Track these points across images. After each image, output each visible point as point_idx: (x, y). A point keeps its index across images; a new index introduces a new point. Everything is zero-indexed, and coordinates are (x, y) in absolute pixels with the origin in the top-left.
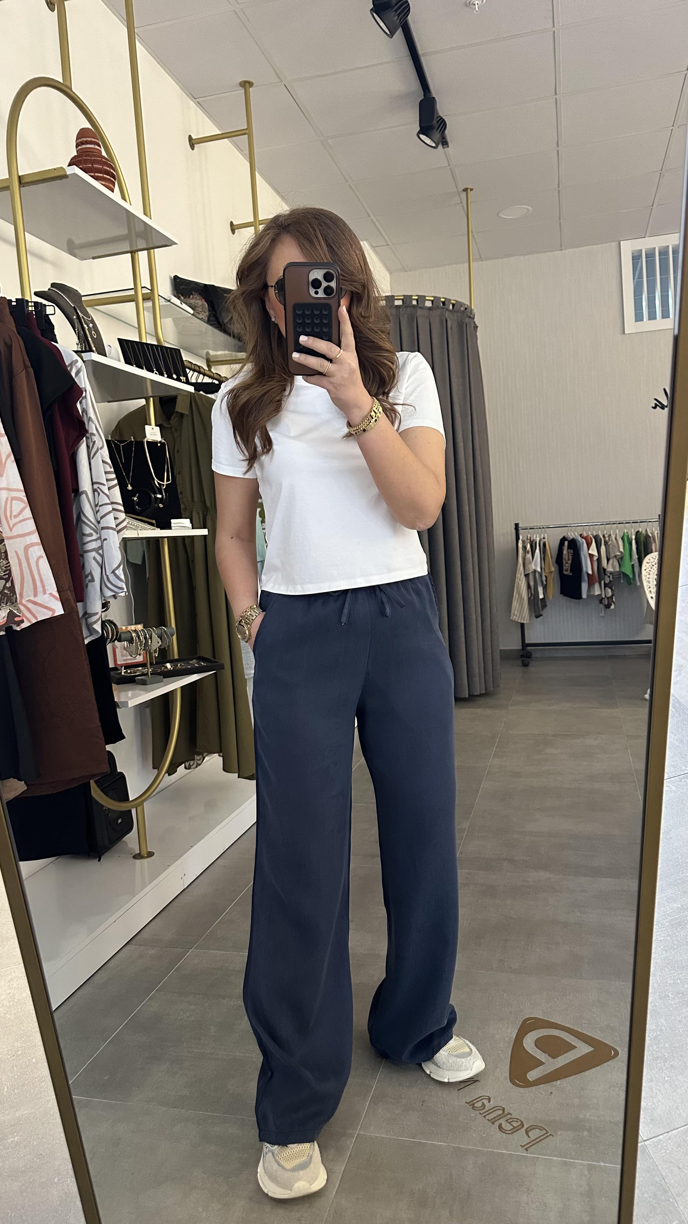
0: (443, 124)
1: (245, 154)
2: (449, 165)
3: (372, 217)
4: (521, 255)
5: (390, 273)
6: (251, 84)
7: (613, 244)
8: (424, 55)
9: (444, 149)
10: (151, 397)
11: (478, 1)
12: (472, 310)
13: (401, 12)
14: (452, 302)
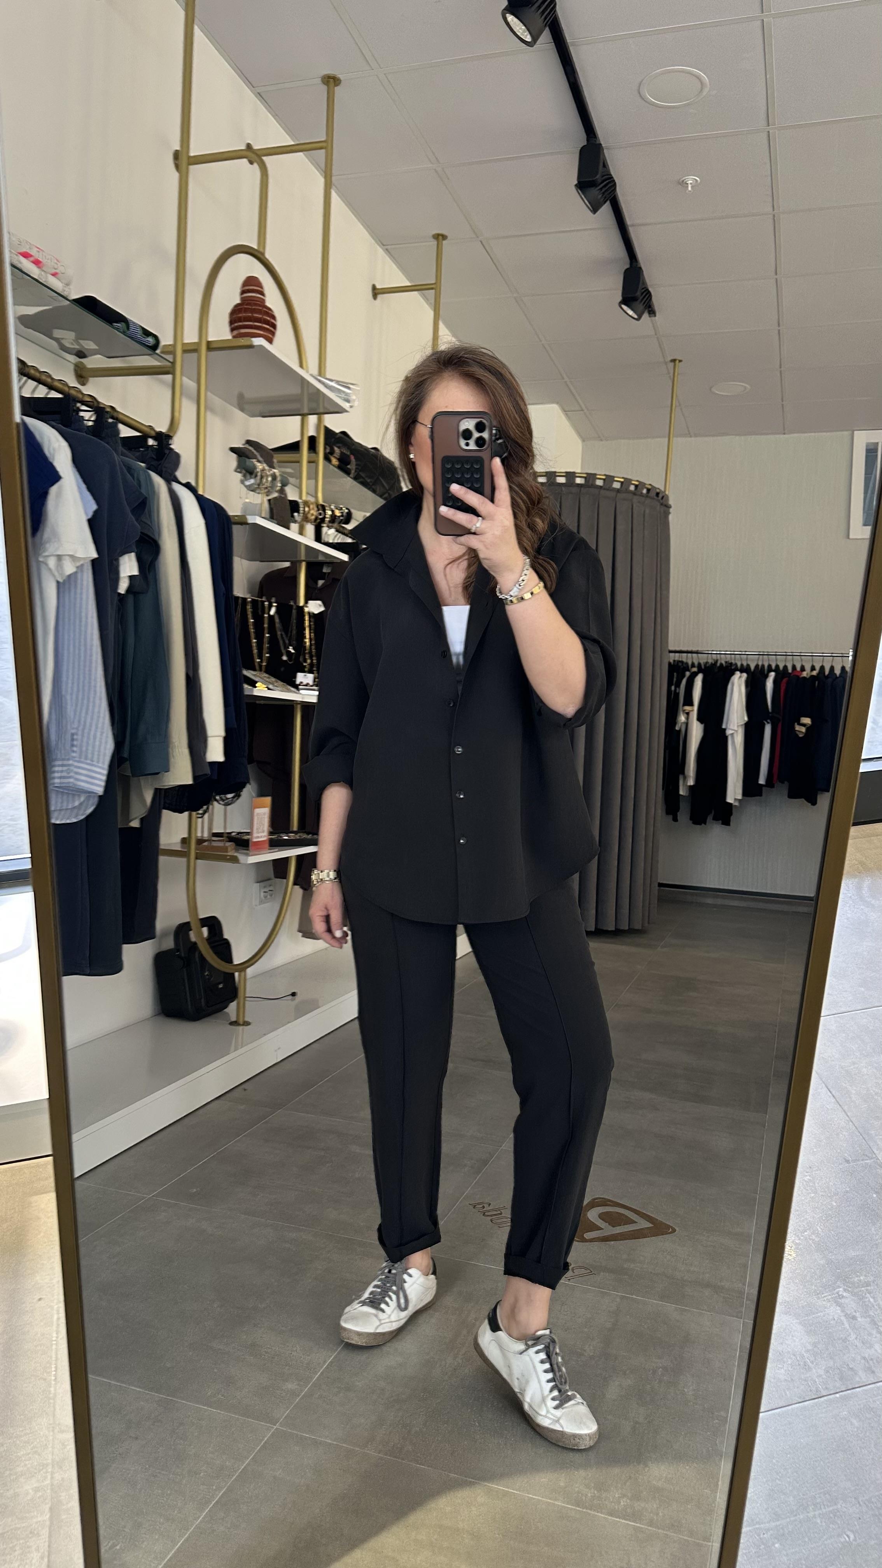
0: (648, 296)
1: (430, 305)
2: (656, 334)
3: (566, 379)
4: (736, 435)
5: (583, 441)
6: (444, 237)
7: (846, 433)
8: (633, 225)
9: (649, 318)
10: (304, 561)
11: (691, 182)
12: (667, 496)
13: (606, 191)
14: (647, 486)
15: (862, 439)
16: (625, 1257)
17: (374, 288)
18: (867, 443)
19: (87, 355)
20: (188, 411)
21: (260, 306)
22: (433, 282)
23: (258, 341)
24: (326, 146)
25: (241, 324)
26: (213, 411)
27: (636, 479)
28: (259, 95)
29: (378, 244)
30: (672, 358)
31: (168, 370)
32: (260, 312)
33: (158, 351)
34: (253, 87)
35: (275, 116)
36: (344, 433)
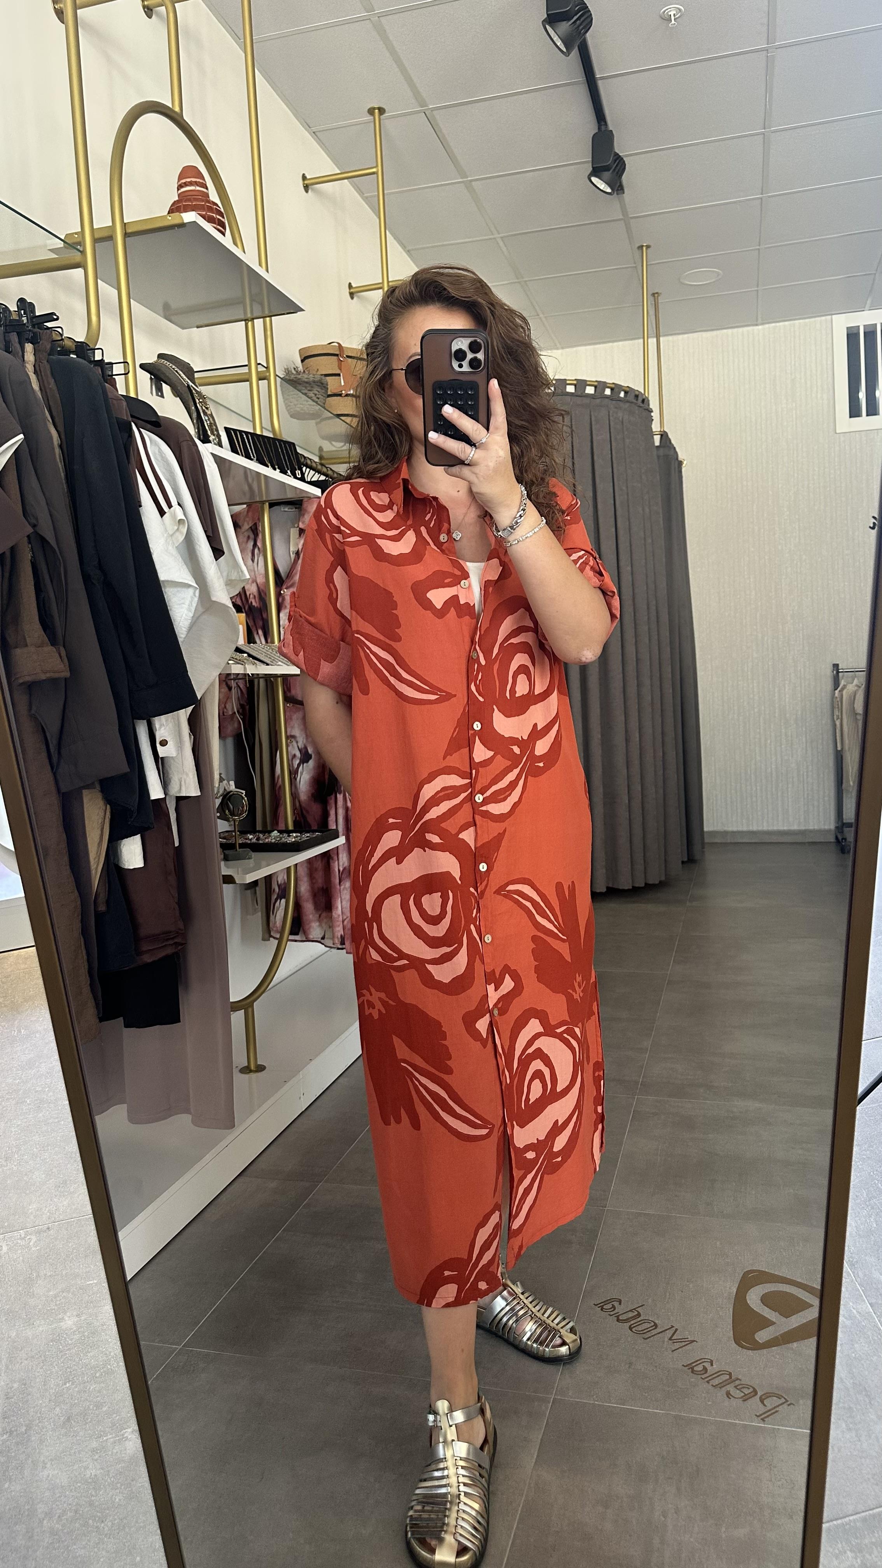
2: (623, 215)
6: (381, 111)
7: (823, 318)
8: (601, 78)
10: (266, 501)
11: (674, 13)
13: (581, 24)
14: (624, 388)
15: (841, 323)
17: (304, 177)
18: (848, 328)
22: (375, 165)
29: (302, 124)
30: (639, 245)
31: (79, 264)
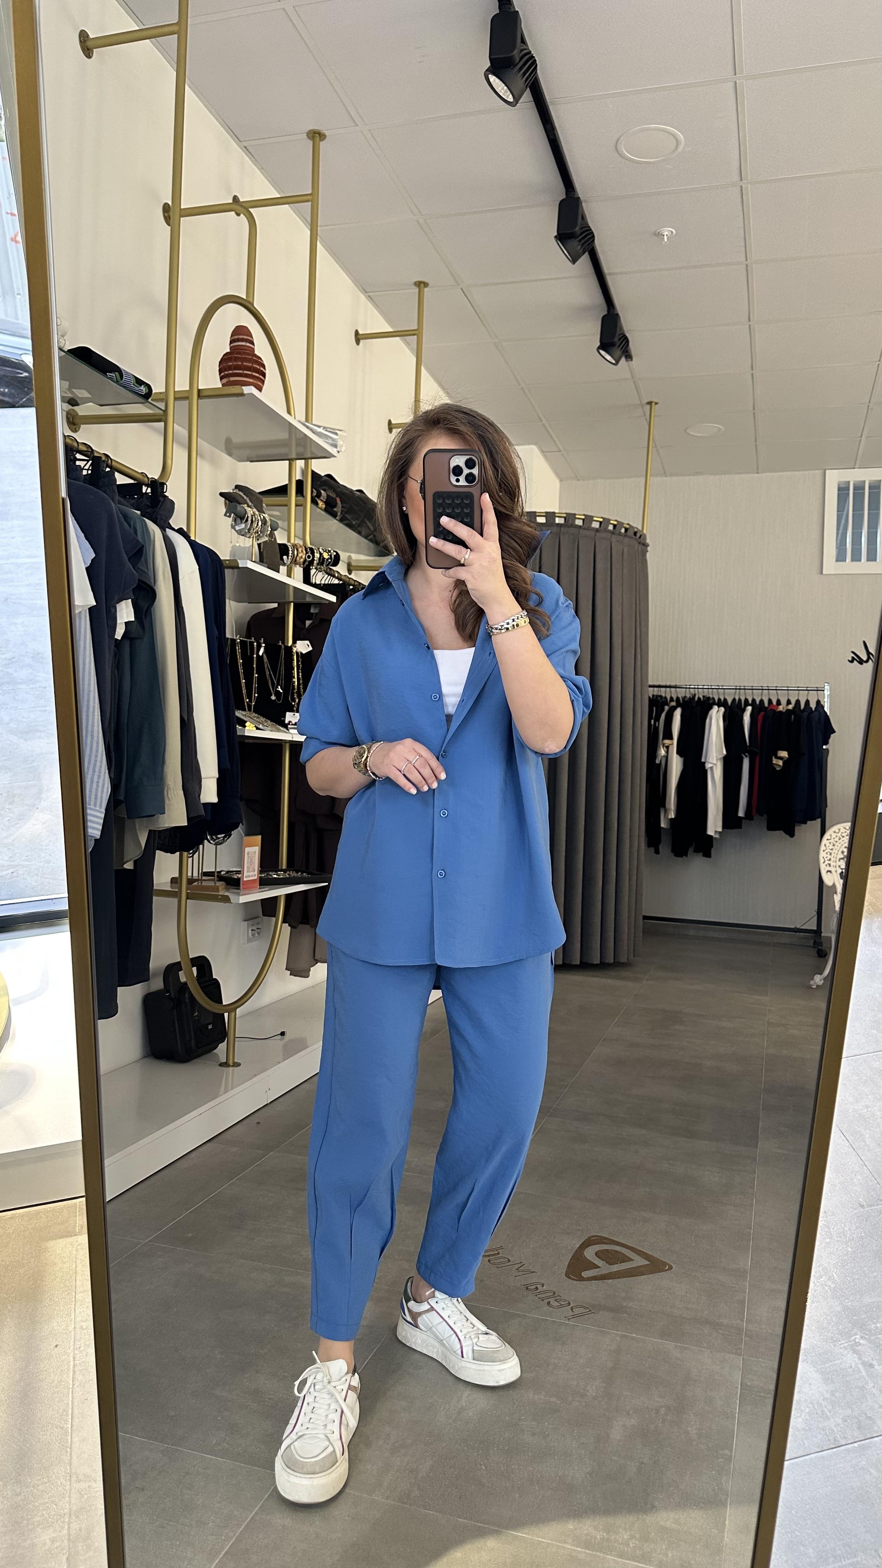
0: (625, 341)
1: (412, 348)
2: (633, 378)
3: (544, 421)
4: (711, 474)
5: (561, 481)
6: (426, 285)
7: (817, 471)
8: (610, 274)
9: (626, 363)
10: (292, 602)
11: (667, 233)
12: (645, 535)
13: (585, 242)
14: (625, 525)
15: (834, 478)
16: (623, 1295)
17: (357, 332)
18: (839, 482)
19: (79, 402)
20: (179, 456)
21: (249, 354)
22: (416, 328)
23: (247, 390)
24: (312, 198)
25: (230, 372)
26: (202, 457)
27: (615, 519)
28: (246, 149)
29: (360, 290)
30: (650, 400)
31: (162, 417)
32: (249, 361)
33: (150, 400)
34: (240, 142)
35: (262, 169)
36: (329, 476)
